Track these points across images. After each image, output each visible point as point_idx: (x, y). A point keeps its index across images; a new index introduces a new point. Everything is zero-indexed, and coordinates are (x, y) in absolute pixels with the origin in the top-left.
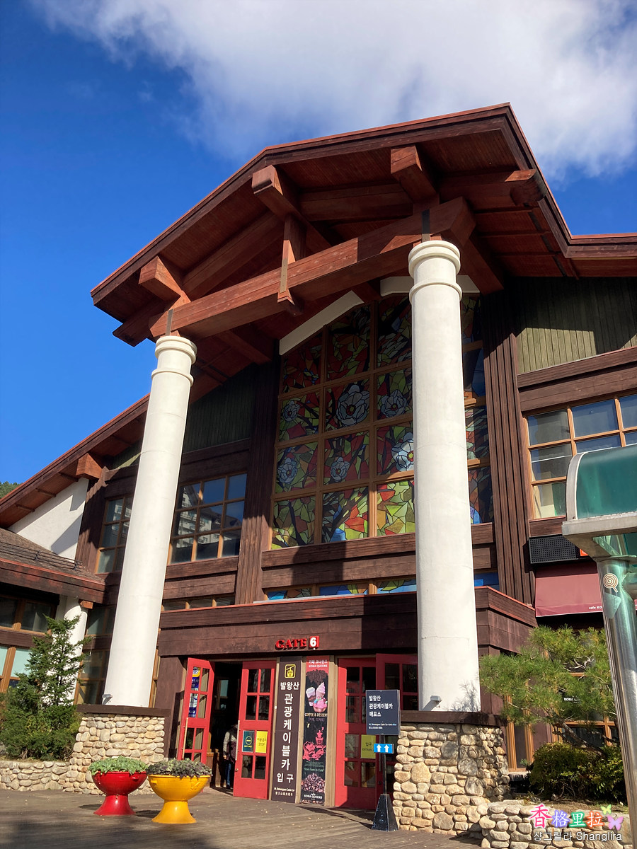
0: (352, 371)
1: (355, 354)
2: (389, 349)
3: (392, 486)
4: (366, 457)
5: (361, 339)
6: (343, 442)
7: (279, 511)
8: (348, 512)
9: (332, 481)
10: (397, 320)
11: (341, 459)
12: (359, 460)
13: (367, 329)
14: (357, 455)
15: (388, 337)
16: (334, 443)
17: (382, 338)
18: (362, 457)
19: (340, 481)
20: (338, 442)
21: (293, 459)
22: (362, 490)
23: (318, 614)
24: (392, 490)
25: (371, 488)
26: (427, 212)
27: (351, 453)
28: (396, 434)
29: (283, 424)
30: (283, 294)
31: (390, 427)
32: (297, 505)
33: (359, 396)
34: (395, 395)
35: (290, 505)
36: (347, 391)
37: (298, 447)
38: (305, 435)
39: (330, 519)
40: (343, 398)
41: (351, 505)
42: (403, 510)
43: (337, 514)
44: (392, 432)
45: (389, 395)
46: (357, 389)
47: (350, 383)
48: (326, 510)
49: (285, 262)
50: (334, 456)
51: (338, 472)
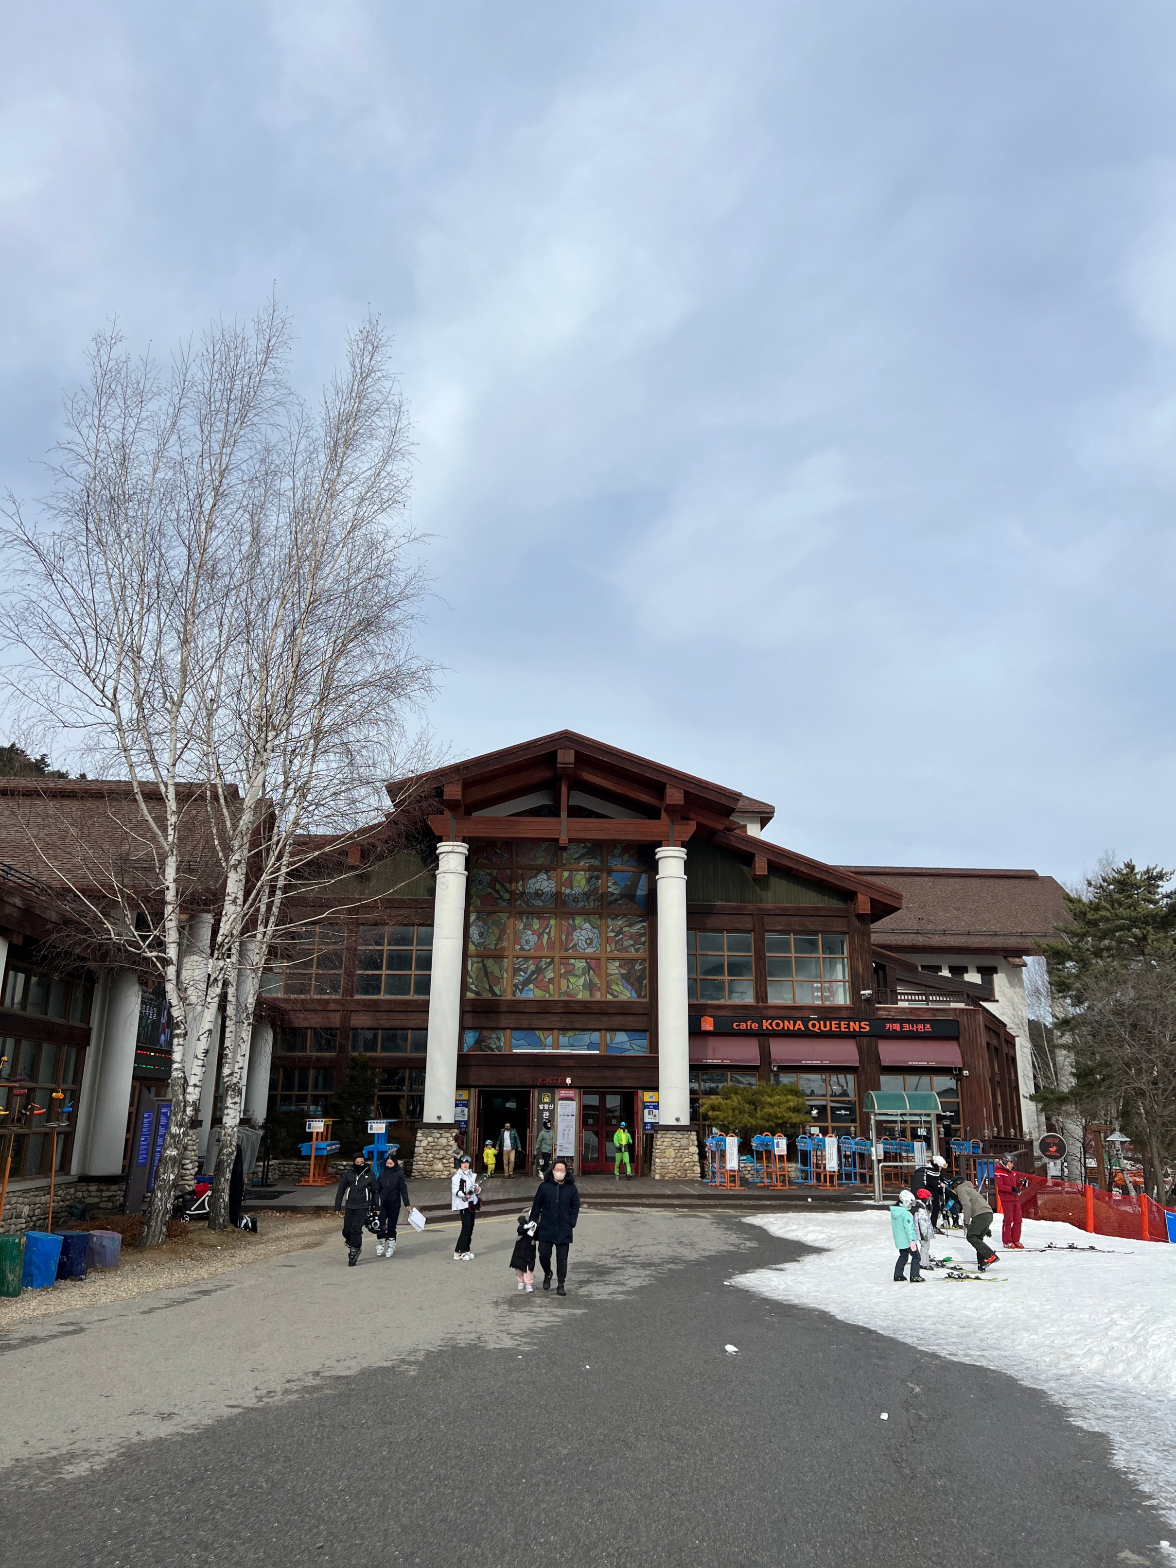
1: (543, 846)
2: (572, 851)
3: (573, 961)
4: (552, 935)
6: (532, 919)
7: (472, 965)
8: (536, 975)
9: (522, 949)
11: (530, 932)
12: (546, 936)
14: (544, 931)
16: (524, 918)
18: (549, 934)
19: (529, 950)
20: (527, 918)
21: (485, 923)
22: (548, 960)
23: (571, 1063)
24: (573, 964)
25: (557, 960)
26: (673, 822)
27: (539, 929)
28: (577, 922)
29: (473, 890)
30: (563, 840)
31: (572, 915)
32: (490, 963)
33: (546, 883)
34: (577, 891)
35: (482, 962)
36: (536, 876)
37: (490, 914)
38: (497, 905)
39: (520, 979)
40: (532, 881)
41: (539, 970)
42: (581, 981)
43: (527, 976)
44: (574, 920)
45: (572, 889)
46: (545, 877)
47: (538, 870)
48: (516, 971)
49: (564, 814)
50: (524, 928)
51: (527, 942)
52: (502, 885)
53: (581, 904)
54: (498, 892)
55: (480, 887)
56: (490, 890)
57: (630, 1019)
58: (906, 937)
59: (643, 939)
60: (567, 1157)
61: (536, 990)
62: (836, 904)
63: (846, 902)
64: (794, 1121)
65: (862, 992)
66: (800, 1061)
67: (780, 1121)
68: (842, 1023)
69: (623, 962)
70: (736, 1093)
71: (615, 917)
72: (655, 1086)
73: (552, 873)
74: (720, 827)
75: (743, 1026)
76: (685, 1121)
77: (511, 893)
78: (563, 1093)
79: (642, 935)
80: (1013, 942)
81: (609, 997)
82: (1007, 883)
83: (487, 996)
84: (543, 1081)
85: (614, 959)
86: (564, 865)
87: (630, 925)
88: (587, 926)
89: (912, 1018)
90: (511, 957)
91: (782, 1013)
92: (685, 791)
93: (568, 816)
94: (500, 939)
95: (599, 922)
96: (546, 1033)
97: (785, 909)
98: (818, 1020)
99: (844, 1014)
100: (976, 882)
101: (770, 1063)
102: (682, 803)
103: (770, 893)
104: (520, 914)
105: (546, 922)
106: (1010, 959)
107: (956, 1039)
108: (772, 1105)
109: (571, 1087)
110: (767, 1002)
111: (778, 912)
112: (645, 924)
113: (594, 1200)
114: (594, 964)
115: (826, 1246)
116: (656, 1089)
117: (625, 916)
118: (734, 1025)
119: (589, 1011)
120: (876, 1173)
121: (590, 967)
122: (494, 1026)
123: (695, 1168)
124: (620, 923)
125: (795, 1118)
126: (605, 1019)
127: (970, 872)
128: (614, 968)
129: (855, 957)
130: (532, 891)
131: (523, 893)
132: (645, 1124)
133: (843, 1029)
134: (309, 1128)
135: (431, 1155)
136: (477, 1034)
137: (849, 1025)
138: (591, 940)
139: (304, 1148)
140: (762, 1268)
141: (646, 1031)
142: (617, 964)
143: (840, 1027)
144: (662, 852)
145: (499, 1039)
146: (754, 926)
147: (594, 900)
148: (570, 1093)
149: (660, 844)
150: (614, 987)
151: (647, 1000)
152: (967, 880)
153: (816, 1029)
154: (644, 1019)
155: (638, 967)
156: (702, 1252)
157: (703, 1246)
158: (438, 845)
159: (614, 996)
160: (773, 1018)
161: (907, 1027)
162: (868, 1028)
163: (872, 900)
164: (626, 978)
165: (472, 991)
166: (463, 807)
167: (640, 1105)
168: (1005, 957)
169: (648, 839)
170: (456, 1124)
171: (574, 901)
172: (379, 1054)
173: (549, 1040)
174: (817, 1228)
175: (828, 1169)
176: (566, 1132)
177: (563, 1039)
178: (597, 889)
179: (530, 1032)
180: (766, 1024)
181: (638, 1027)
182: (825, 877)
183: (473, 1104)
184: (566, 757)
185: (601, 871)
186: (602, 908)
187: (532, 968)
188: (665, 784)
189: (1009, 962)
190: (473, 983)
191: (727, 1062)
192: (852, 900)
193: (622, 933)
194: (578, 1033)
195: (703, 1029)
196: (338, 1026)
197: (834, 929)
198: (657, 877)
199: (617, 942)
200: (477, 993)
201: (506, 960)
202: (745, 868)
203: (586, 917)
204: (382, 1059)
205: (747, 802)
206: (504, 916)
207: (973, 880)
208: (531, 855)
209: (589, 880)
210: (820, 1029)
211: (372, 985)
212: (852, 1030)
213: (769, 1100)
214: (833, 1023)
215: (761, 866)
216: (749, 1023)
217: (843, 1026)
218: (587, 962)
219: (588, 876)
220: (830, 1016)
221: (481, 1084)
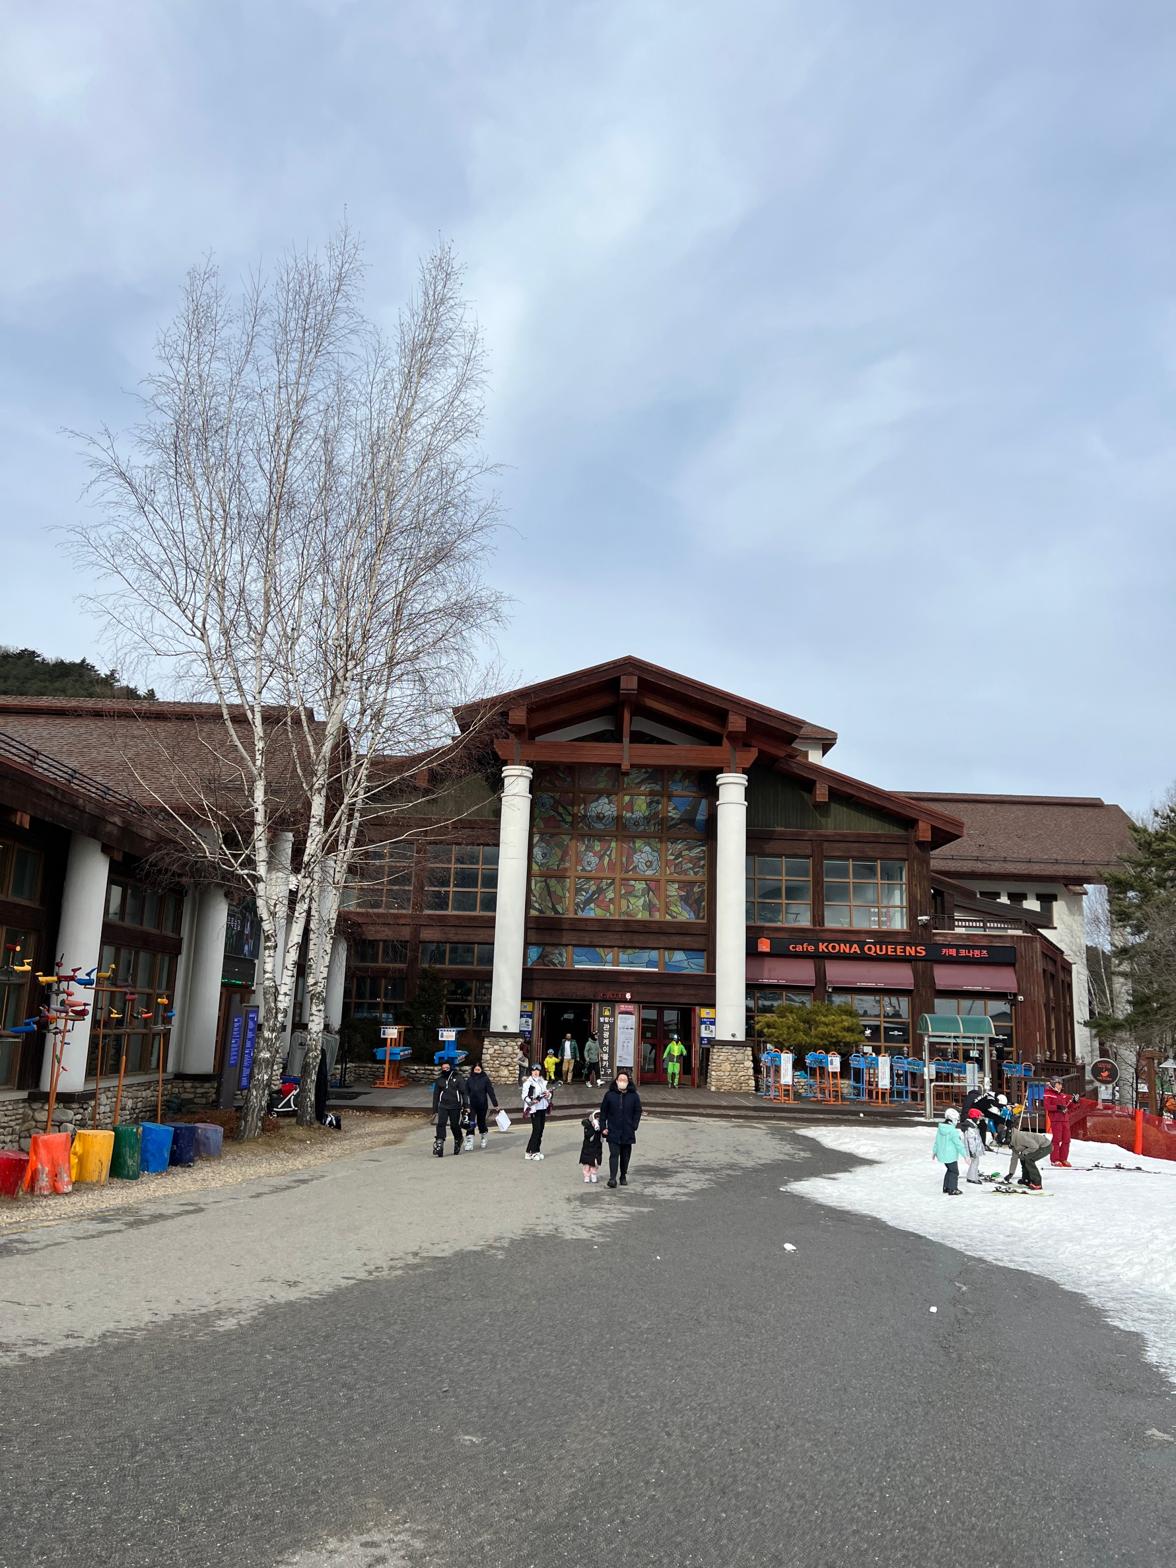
0: (602, 784)
1: (605, 770)
2: (634, 775)
3: (633, 882)
4: (613, 857)
6: (594, 841)
7: (536, 884)
8: (597, 895)
9: (584, 870)
11: (591, 854)
12: (607, 859)
14: (605, 854)
16: (586, 840)
18: (610, 856)
19: (591, 871)
20: (589, 840)
21: (548, 844)
22: (609, 881)
23: (631, 979)
24: (633, 885)
25: (617, 881)
26: (734, 748)
27: (600, 851)
28: (637, 845)
29: (537, 812)
30: (625, 766)
31: (633, 838)
32: (552, 882)
33: (608, 807)
34: (637, 815)
35: (545, 881)
36: (597, 800)
37: (552, 835)
38: (559, 827)
39: (581, 898)
40: (594, 805)
41: (600, 891)
42: (641, 902)
43: (588, 895)
44: (634, 843)
45: (633, 813)
46: (606, 801)
47: (600, 794)
48: (578, 891)
49: (626, 740)
50: (586, 850)
51: (589, 864)
52: (565, 808)
53: (642, 828)
54: (560, 814)
55: (543, 810)
56: (553, 813)
57: (688, 938)
58: (965, 863)
59: (702, 863)
60: (627, 1068)
61: (597, 910)
62: (896, 831)
63: (906, 829)
64: (848, 1040)
65: (919, 918)
66: (855, 983)
67: (834, 1040)
68: (898, 947)
69: (682, 885)
70: (791, 1012)
71: (675, 841)
72: (711, 1002)
73: (614, 798)
74: (782, 754)
75: (799, 948)
76: (741, 1037)
77: (573, 815)
78: (623, 1007)
79: (700, 859)
80: (1074, 870)
81: (668, 918)
82: (1071, 810)
83: (550, 914)
84: (604, 995)
85: (673, 882)
86: (624, 789)
87: (690, 849)
88: (647, 848)
89: (970, 942)
90: (572, 878)
91: (838, 936)
92: (748, 718)
93: (631, 742)
94: (562, 860)
95: (659, 846)
96: (607, 950)
97: (845, 836)
98: (874, 944)
99: (901, 939)
100: (1040, 809)
101: (825, 984)
102: (745, 730)
103: (830, 820)
104: (581, 837)
105: (607, 845)
106: (1071, 887)
107: (1013, 965)
108: (826, 1025)
109: (630, 1002)
110: (823, 925)
111: (838, 838)
112: (704, 848)
113: (653, 1109)
114: (654, 885)
115: (877, 1158)
116: (713, 1006)
117: (684, 840)
118: (791, 947)
119: (648, 930)
120: (928, 1092)
121: (649, 889)
122: (556, 942)
123: (750, 1082)
124: (679, 847)
125: (849, 1037)
126: (664, 938)
127: (1033, 800)
128: (673, 890)
129: (914, 883)
130: (593, 814)
131: (585, 816)
132: (702, 1039)
133: (899, 953)
134: (384, 1034)
135: (497, 1062)
136: (540, 950)
137: (904, 949)
138: (651, 862)
139: (379, 1053)
140: (816, 1176)
141: (704, 950)
142: (676, 886)
143: (895, 951)
144: (723, 778)
145: (561, 955)
146: (813, 851)
147: (654, 824)
148: (630, 1007)
149: (721, 771)
150: (673, 908)
151: (705, 921)
152: (1029, 807)
153: (872, 953)
154: (702, 939)
155: (696, 889)
156: (757, 1160)
157: (758, 1155)
158: (504, 768)
159: (673, 917)
160: (830, 942)
161: (963, 952)
162: (924, 953)
163: (933, 828)
164: (685, 900)
165: (535, 909)
166: (527, 733)
167: (697, 1021)
168: (1066, 885)
169: (709, 765)
170: (521, 1034)
171: (634, 824)
172: (447, 966)
173: (610, 957)
174: (869, 1142)
175: (880, 1086)
176: (625, 1044)
177: (623, 957)
178: (657, 814)
179: (592, 949)
180: (822, 947)
181: (696, 946)
182: (886, 804)
183: (536, 1016)
184: (629, 684)
185: (662, 796)
186: (662, 832)
187: (594, 888)
188: (728, 711)
189: (1069, 890)
190: (536, 902)
191: (782, 982)
192: (912, 828)
193: (682, 857)
194: (637, 951)
195: (760, 950)
196: (408, 938)
197: (893, 856)
198: (718, 803)
199: (676, 865)
200: (540, 911)
201: (568, 880)
202: (805, 795)
203: (646, 840)
204: (450, 971)
205: (809, 728)
206: (566, 838)
207: (1036, 807)
208: (593, 780)
209: (649, 805)
210: (875, 952)
211: (441, 902)
212: (908, 954)
213: (823, 1019)
214: (889, 947)
215: (821, 793)
216: (805, 945)
217: (899, 950)
218: (646, 884)
219: (648, 801)
220: (887, 940)
221: (544, 996)
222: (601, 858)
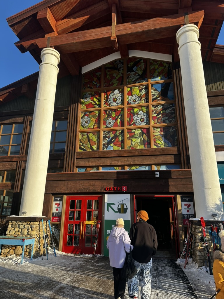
0: (115, 85)
1: (117, 78)
2: (132, 78)
3: (134, 131)
5: (119, 72)
6: (112, 112)
7: (82, 136)
8: (114, 139)
9: (107, 127)
10: (135, 67)
11: (111, 119)
12: (119, 120)
13: (122, 69)
14: (118, 117)
15: (131, 73)
16: (108, 112)
17: (128, 73)
18: (121, 119)
19: (110, 127)
20: (109, 112)
21: (88, 116)
22: (120, 131)
23: (126, 177)
24: (134, 132)
25: (125, 131)
27: (115, 117)
32: (91, 135)
33: (119, 95)
34: (135, 96)
35: (87, 135)
37: (91, 112)
38: (94, 107)
39: (105, 141)
40: (111, 95)
42: (139, 140)
43: (109, 140)
44: (134, 110)
45: (132, 96)
46: (118, 92)
47: (114, 89)
48: (104, 138)
50: (108, 117)
51: (109, 124)
52: (97, 98)
53: (137, 102)
54: (95, 102)
56: (91, 101)
61: (114, 146)
69: (162, 128)
73: (122, 90)
79: (172, 114)
81: (155, 147)
83: (89, 151)
85: (157, 128)
86: (127, 85)
87: (165, 109)
94: (96, 123)
95: (148, 110)
105: (119, 113)
112: (174, 108)
117: (162, 105)
119: (144, 155)
121: (143, 133)
124: (159, 108)
126: (152, 158)
128: (157, 132)
138: (143, 119)
142: (159, 130)
144: (180, 32)
149: (180, 26)
150: (158, 142)
164: (165, 137)
171: (133, 101)
187: (112, 135)
190: (82, 145)
199: (158, 119)
200: (84, 150)
203: (140, 108)
208: (111, 83)
218: (141, 130)
222: (116, 120)
